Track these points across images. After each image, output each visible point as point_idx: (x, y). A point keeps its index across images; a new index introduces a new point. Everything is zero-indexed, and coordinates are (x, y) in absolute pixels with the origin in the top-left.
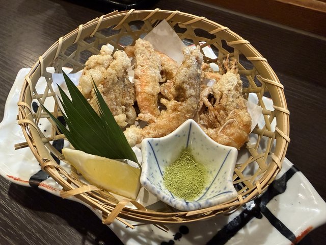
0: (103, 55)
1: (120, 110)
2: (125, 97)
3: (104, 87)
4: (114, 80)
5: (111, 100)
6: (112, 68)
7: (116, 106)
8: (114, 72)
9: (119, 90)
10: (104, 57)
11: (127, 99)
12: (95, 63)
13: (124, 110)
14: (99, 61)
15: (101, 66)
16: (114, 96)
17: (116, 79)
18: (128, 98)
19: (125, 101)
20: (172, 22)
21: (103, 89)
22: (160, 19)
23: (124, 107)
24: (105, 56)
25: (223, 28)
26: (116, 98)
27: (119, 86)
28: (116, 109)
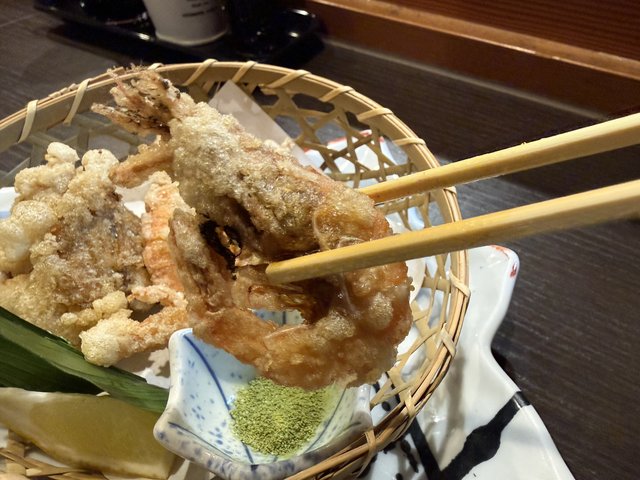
0: (52, 166)
1: (106, 285)
2: (119, 252)
3: (58, 241)
4: (81, 219)
5: (82, 265)
6: (73, 192)
7: (97, 276)
8: (79, 200)
9: (100, 239)
10: (54, 170)
11: (125, 257)
12: (31, 187)
13: (120, 282)
14: (41, 181)
15: (50, 189)
16: (87, 256)
17: (89, 217)
18: (125, 253)
19: (119, 261)
20: (246, 84)
21: (56, 244)
22: (220, 80)
23: (118, 276)
24: (57, 167)
25: (343, 88)
26: (94, 259)
27: (100, 232)
28: (98, 285)
